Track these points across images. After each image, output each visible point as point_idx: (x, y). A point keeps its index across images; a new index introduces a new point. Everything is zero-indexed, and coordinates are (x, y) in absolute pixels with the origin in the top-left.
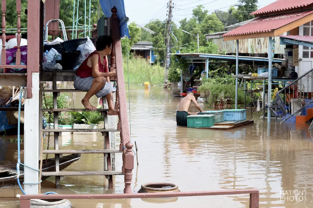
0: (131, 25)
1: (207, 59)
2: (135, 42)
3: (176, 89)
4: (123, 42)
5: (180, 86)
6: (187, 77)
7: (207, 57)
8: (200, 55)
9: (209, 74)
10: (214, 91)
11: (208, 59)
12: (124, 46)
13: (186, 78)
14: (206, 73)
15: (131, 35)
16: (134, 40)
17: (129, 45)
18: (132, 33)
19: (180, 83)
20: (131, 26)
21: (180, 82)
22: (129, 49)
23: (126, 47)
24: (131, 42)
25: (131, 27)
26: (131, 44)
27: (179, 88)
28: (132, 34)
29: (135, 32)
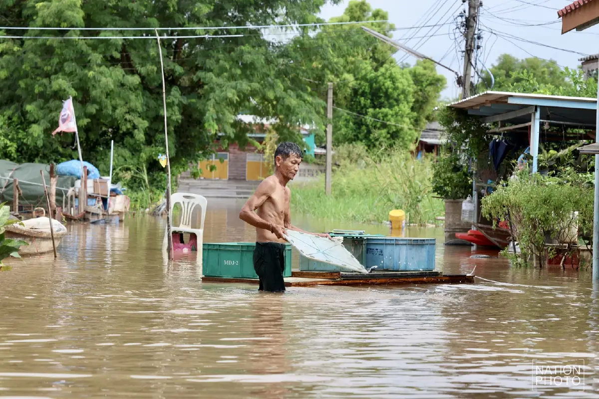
0: (419, 67)
1: (536, 110)
2: (431, 119)
3: (457, 223)
4: (392, 116)
5: (470, 211)
6: (489, 181)
7: (536, 107)
8: (511, 96)
9: (539, 161)
10: (534, 209)
11: (539, 110)
12: (394, 130)
13: (486, 183)
14: (532, 158)
15: (419, 95)
16: (427, 113)
17: (411, 126)
18: (421, 90)
19: (470, 202)
20: (417, 72)
21: (468, 199)
22: (410, 138)
23: (401, 132)
24: (419, 117)
25: (419, 74)
26: (416, 122)
27: (465, 218)
28: (420, 93)
29: (429, 89)
